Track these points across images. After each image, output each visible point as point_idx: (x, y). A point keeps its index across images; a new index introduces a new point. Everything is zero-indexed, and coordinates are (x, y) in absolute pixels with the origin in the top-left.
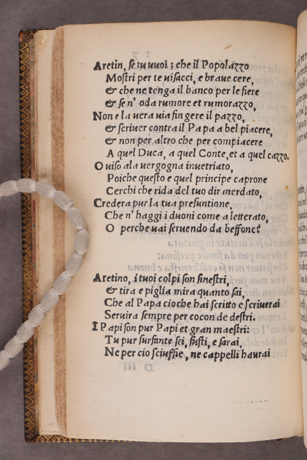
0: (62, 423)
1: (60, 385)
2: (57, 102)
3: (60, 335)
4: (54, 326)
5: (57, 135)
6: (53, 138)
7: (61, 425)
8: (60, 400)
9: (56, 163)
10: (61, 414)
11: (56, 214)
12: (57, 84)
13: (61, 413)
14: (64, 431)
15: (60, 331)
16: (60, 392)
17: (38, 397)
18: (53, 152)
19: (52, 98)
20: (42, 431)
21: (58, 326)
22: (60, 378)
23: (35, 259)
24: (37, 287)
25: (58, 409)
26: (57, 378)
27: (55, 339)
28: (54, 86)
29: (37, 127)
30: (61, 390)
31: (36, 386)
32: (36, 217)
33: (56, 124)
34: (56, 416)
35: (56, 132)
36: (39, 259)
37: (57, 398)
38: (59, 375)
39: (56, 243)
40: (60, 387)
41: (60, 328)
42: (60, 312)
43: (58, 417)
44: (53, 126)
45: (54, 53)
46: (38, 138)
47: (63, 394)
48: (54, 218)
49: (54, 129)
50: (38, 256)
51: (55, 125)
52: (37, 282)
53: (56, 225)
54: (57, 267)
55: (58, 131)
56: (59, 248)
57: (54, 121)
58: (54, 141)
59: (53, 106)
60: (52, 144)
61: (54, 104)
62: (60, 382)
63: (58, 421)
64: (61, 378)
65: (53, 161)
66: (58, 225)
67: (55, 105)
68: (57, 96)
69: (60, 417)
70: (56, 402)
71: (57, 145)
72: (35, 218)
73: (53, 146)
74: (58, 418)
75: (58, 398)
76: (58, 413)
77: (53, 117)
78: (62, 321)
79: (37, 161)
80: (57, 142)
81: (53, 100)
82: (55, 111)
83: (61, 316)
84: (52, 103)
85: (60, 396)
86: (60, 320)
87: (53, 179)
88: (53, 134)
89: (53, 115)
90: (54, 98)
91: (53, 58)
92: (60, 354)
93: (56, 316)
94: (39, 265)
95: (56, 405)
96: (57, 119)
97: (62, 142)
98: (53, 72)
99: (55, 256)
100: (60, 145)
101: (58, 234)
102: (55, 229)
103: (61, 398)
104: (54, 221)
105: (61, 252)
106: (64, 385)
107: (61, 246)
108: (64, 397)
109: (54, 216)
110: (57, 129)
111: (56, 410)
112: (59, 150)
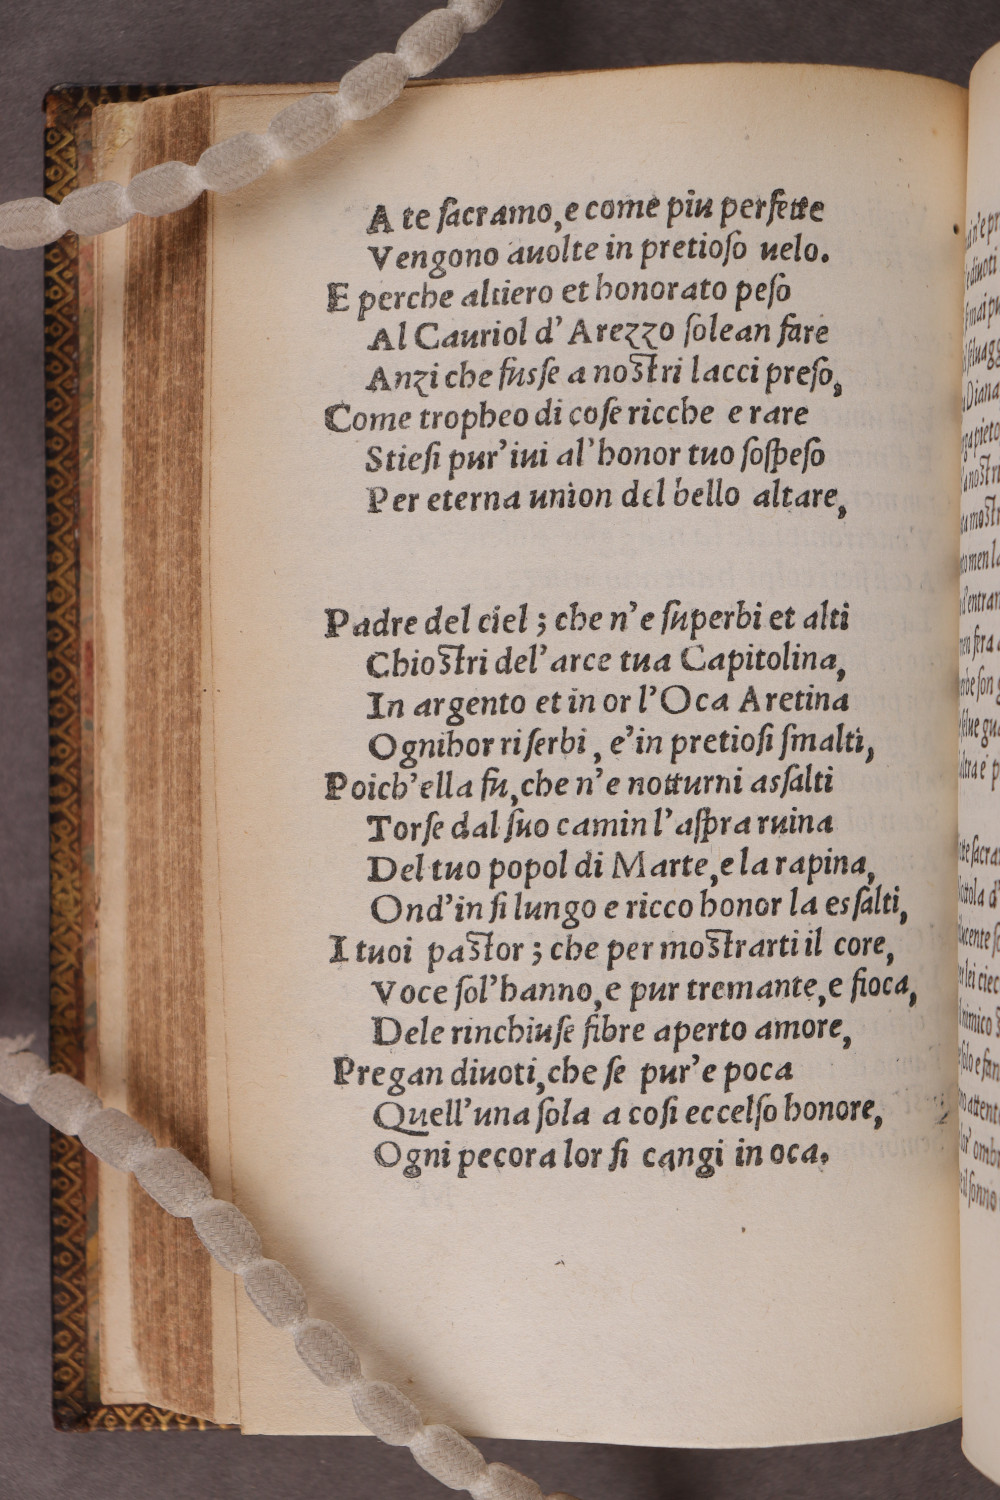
0: (151, 1366)
1: (144, 1242)
2: (139, 332)
4: (130, 1052)
6: (128, 445)
7: (149, 1371)
8: (147, 1292)
9: (134, 528)
10: (149, 1335)
11: (133, 693)
12: (141, 276)
13: (148, 1333)
16: (145, 1267)
17: (96, 1281)
18: (126, 490)
19: (128, 319)
21: (139, 1055)
22: (144, 1223)
23: (91, 834)
24: (96, 926)
25: (139, 1323)
26: (136, 1220)
27: (132, 1095)
28: (133, 282)
29: (99, 410)
30: (148, 1260)
31: (90, 1246)
32: (96, 697)
33: (137, 401)
34: (134, 1343)
35: (134, 427)
36: (101, 832)
37: (136, 1286)
38: (142, 1210)
39: (132, 785)
40: (145, 1252)
42: (142, 1009)
43: (139, 1346)
44: (130, 408)
46: (101, 446)
47: (154, 1271)
48: (128, 704)
49: (129, 419)
50: (100, 824)
51: (133, 407)
52: (97, 907)
53: (131, 729)
54: (135, 865)
55: (140, 425)
56: (141, 803)
57: (130, 390)
58: (131, 456)
59: (130, 345)
60: (125, 465)
62: (144, 1236)
63: (140, 1360)
64: (148, 1219)
65: (126, 519)
66: (138, 728)
67: (136, 342)
68: (141, 314)
69: (146, 1346)
70: (135, 1297)
71: (138, 470)
72: (92, 701)
73: (127, 473)
74: (139, 1349)
75: (140, 1284)
76: (139, 1335)
77: (129, 379)
78: (149, 1036)
79: (98, 517)
81: (130, 327)
82: (136, 359)
83: (147, 1022)
84: (126, 336)
85: (146, 1280)
86: (143, 1036)
87: (126, 577)
88: (129, 435)
89: (130, 373)
90: (133, 321)
93: (133, 1021)
94: (101, 856)
95: (135, 1308)
96: (140, 387)
97: (149, 460)
98: (131, 237)
99: (131, 828)
100: (144, 469)
101: (137, 756)
102: (132, 742)
103: (149, 1285)
104: (128, 714)
105: (146, 814)
106: (156, 1243)
107: (145, 797)
108: (155, 1283)
109: (128, 699)
110: (139, 418)
111: (135, 1323)
112: (143, 486)
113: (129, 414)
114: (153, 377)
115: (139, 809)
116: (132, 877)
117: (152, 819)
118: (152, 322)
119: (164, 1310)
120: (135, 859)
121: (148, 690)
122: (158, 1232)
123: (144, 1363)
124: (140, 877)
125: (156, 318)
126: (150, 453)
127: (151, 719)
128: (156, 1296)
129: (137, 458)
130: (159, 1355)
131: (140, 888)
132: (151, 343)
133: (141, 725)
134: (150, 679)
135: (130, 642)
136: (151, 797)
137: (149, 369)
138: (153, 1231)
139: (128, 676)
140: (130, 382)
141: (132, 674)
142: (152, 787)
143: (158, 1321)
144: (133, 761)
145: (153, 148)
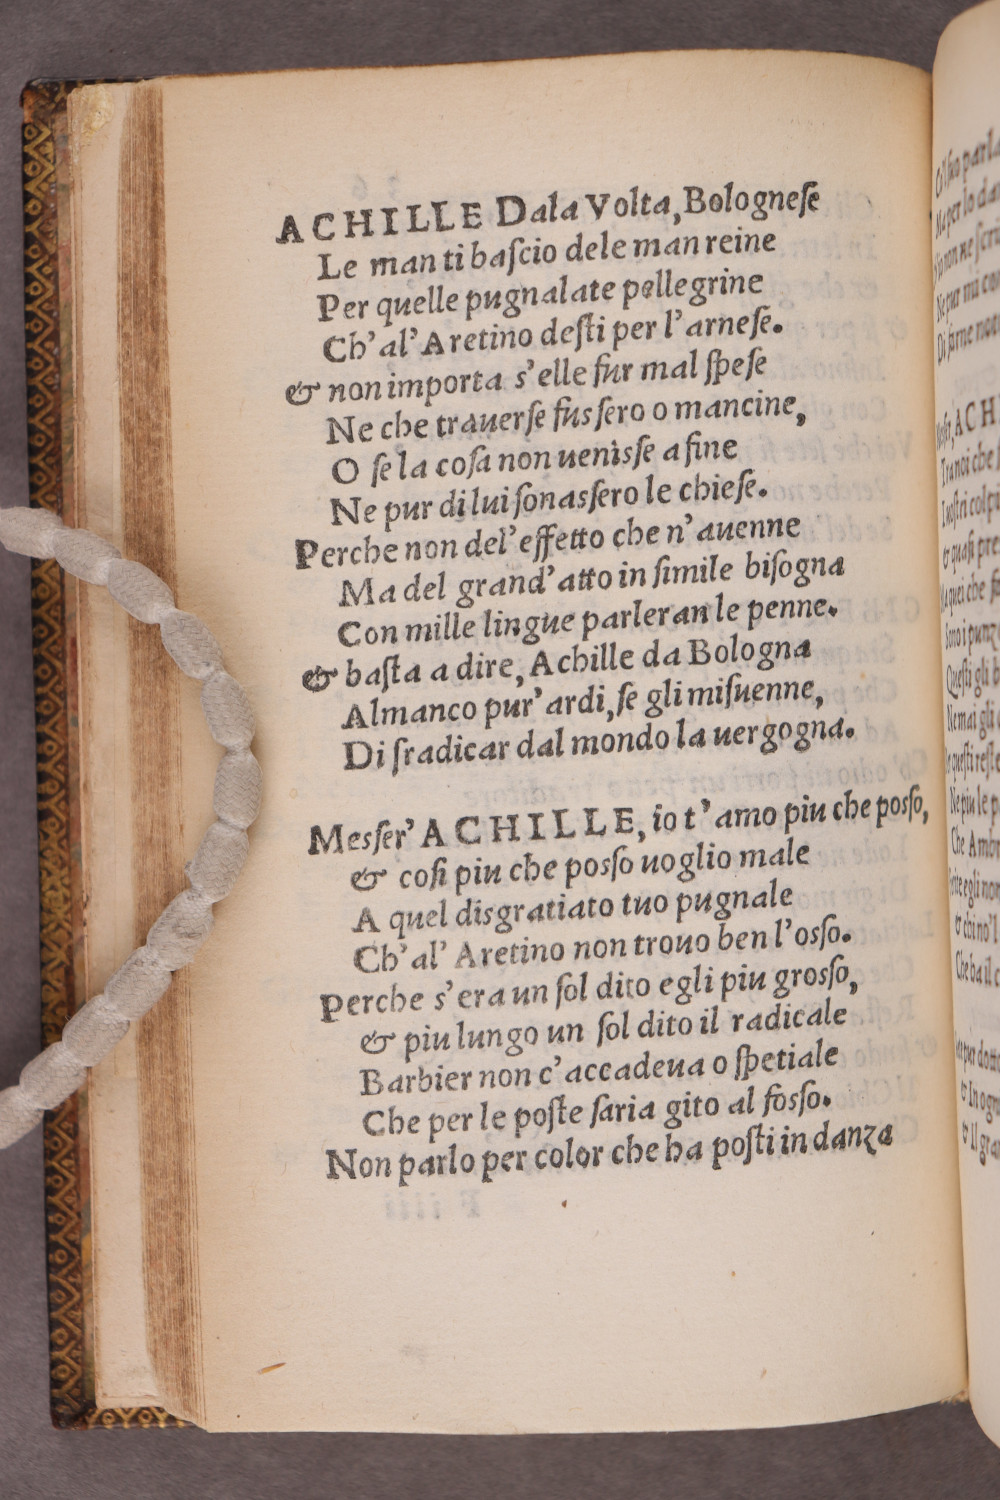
1: (160, 1247)
2: (135, 323)
3: (159, 1086)
4: (140, 1054)
5: (138, 433)
6: (127, 439)
7: (166, 1379)
8: (163, 1298)
10: (166, 1343)
11: (140, 690)
12: (135, 266)
13: (165, 1341)
14: (176, 1399)
15: (157, 1072)
16: (161, 1274)
18: (126, 485)
19: (121, 310)
20: (105, 1395)
21: (152, 1057)
22: (159, 1227)
23: (79, 831)
24: (85, 923)
25: (155, 1329)
26: (149, 1224)
27: (144, 1097)
28: (126, 271)
29: (81, 399)
31: (85, 1244)
32: (80, 692)
33: (135, 394)
34: (149, 1349)
35: (134, 420)
37: (150, 1292)
38: (156, 1215)
39: (140, 783)
40: (161, 1257)
41: (157, 1062)
43: (155, 1353)
44: (127, 401)
45: (125, 167)
47: (171, 1279)
48: (133, 701)
49: (127, 413)
50: (88, 820)
51: (132, 400)
52: (86, 905)
53: (138, 726)
55: (139, 418)
56: (151, 801)
57: (128, 384)
58: (130, 450)
59: (126, 336)
60: (124, 459)
61: (126, 329)
62: (159, 1241)
63: (156, 1368)
64: (164, 1225)
65: (127, 514)
66: (146, 727)
67: (132, 333)
68: (136, 305)
69: (162, 1353)
70: (150, 1304)
71: (139, 464)
72: (77, 697)
73: (126, 466)
74: (155, 1356)
75: (155, 1289)
76: (155, 1341)
77: (125, 371)
78: (163, 1038)
80: (139, 454)
81: (124, 318)
82: (132, 352)
84: (120, 326)
85: (162, 1286)
86: (156, 1036)
88: (127, 428)
89: (126, 365)
90: (127, 312)
91: (123, 181)
92: (158, 1147)
94: (92, 851)
95: (150, 1313)
96: (137, 379)
97: (152, 455)
98: (123, 226)
99: (138, 825)
100: (146, 464)
101: (146, 754)
102: (137, 739)
103: (166, 1292)
104: (134, 710)
105: (156, 813)
106: (174, 1249)
107: (155, 795)
108: (174, 1290)
109: (133, 694)
110: (138, 411)
111: (150, 1329)
112: (145, 481)
113: (127, 406)
114: (152, 369)
115: (148, 807)
116: (141, 875)
117: (165, 817)
118: (149, 314)
119: (183, 1319)
120: (144, 858)
121: (158, 689)
122: (176, 1238)
123: (160, 1371)
124: (151, 875)
125: (153, 309)
126: (153, 447)
127: (162, 717)
128: (175, 1305)
129: (137, 452)
130: (178, 1364)
131: (151, 887)
132: (150, 335)
133: (150, 724)
134: (161, 677)
135: (136, 639)
136: (163, 795)
137: (149, 360)
138: (169, 1237)
139: (134, 672)
140: (125, 374)
141: (139, 671)
142: (163, 785)
143: (176, 1329)
144: (140, 758)
145: (144, 134)
